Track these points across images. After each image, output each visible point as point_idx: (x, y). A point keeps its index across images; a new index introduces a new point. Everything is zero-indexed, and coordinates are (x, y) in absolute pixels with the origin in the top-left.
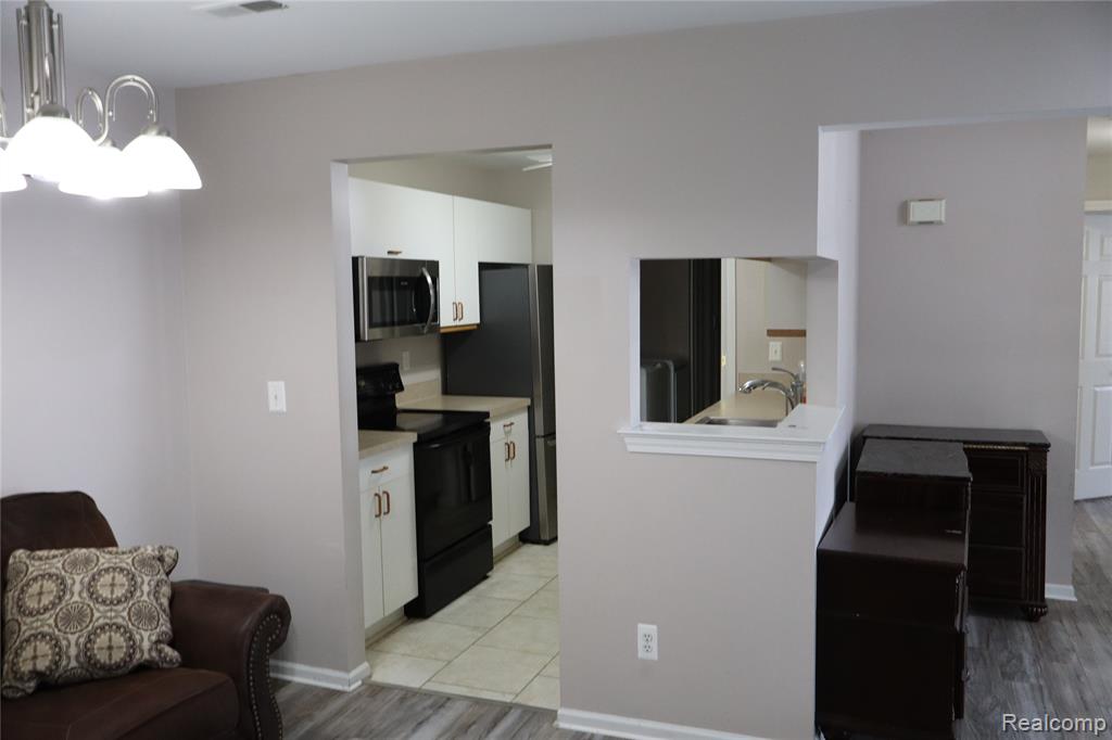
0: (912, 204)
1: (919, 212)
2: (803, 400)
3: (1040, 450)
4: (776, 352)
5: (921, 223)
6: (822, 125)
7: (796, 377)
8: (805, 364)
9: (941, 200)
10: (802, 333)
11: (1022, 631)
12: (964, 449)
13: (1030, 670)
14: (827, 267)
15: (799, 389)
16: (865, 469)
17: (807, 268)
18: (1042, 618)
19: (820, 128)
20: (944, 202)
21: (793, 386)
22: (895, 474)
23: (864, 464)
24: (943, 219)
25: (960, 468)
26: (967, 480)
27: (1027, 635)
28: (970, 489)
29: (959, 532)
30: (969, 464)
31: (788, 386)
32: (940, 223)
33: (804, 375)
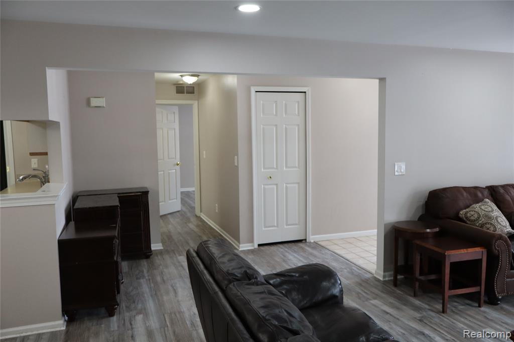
0: (92, 99)
1: (95, 102)
2: (49, 182)
3: (145, 193)
4: (35, 163)
5: (96, 107)
6: (47, 66)
7: (45, 173)
8: (48, 166)
9: (103, 97)
10: (46, 154)
11: (144, 263)
12: (118, 196)
13: (146, 274)
14: (56, 125)
15: (46, 178)
16: (77, 207)
17: (46, 125)
18: (151, 257)
19: (47, 68)
20: (104, 99)
21: (44, 177)
22: (90, 208)
23: (77, 206)
24: (105, 106)
25: (116, 203)
26: (118, 206)
27: (145, 263)
28: (119, 210)
29: (115, 225)
30: (119, 201)
31: (41, 177)
32: (104, 107)
33: (48, 171)
